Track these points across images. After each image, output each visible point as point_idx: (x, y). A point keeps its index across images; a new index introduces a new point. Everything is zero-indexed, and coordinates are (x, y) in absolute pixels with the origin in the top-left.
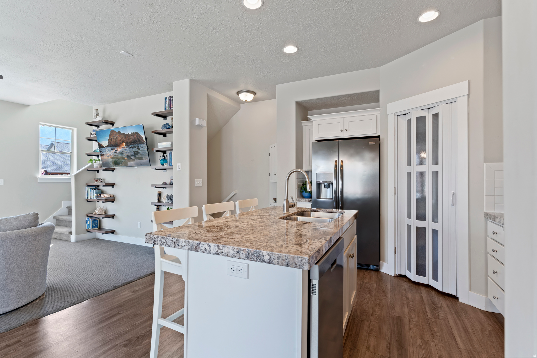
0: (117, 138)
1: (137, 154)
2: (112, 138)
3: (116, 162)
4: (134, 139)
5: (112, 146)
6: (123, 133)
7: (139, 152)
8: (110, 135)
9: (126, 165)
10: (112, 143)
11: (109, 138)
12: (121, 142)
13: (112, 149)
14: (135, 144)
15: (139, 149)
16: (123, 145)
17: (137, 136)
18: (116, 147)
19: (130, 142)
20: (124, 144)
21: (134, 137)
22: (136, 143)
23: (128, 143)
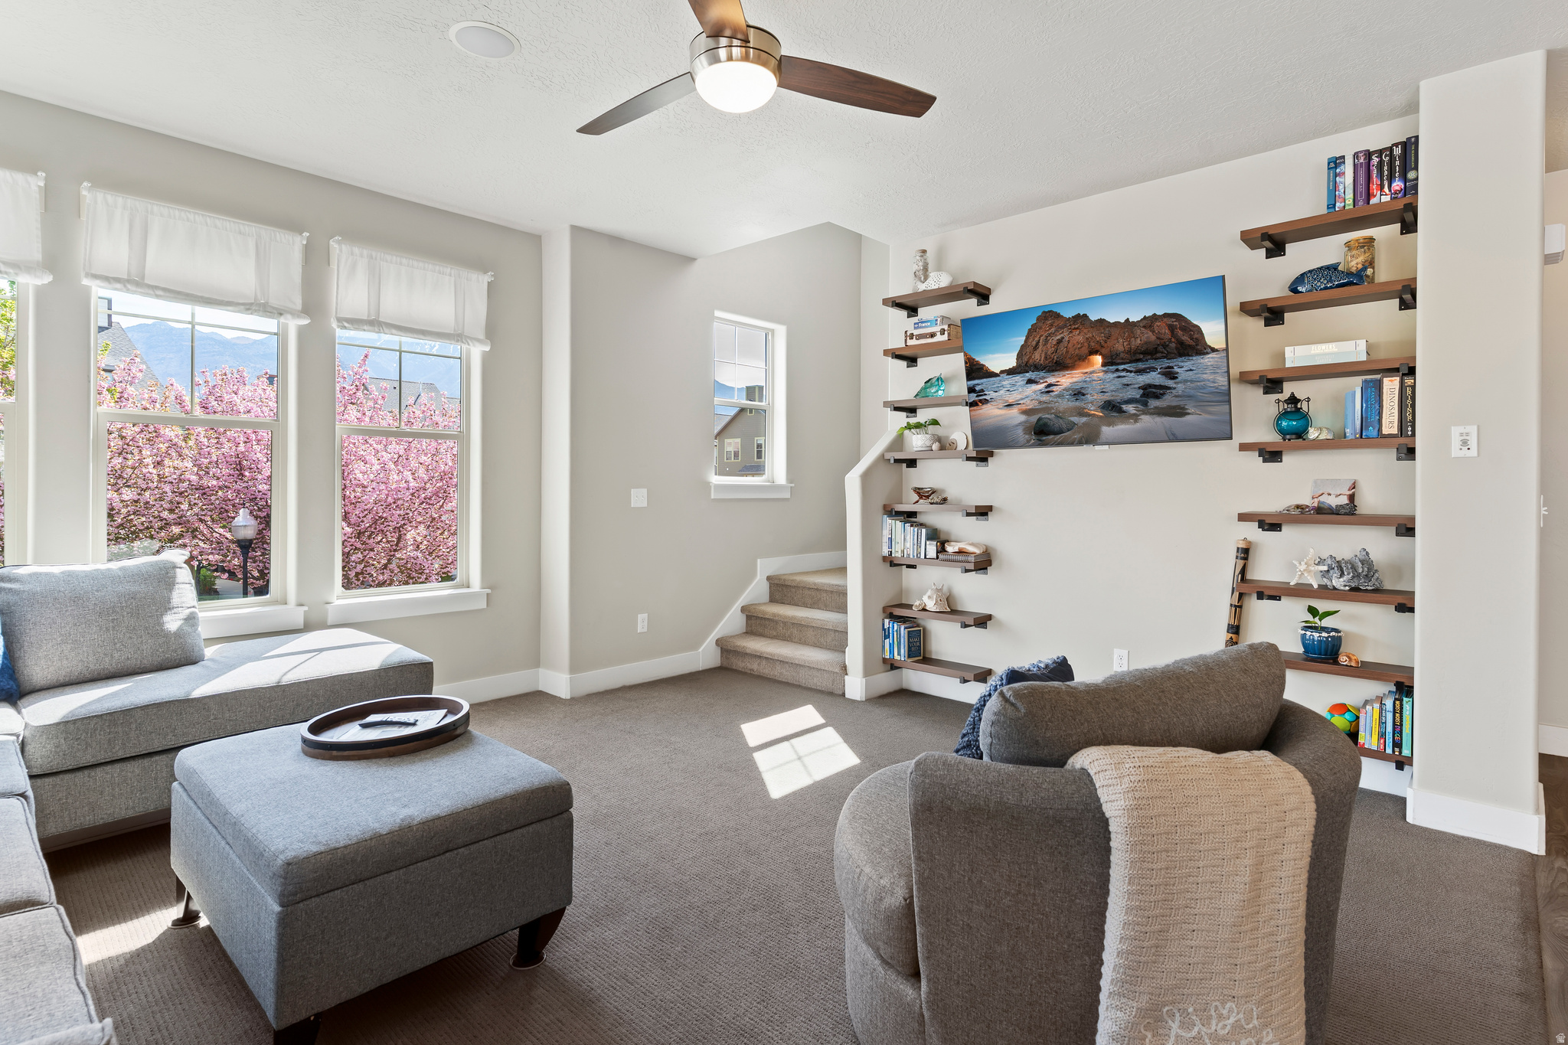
0: (1067, 339)
1: (1157, 397)
2: (1039, 342)
3: (1045, 425)
4: (1153, 338)
5: (1037, 368)
6: (1101, 321)
7: (1169, 388)
8: (1031, 332)
9: (1090, 438)
10: (1038, 357)
11: (1025, 341)
12: (1085, 350)
13: (1030, 381)
14: (1156, 359)
15: (1170, 375)
16: (1090, 364)
17: (1171, 328)
18: (1053, 371)
19: (1129, 352)
20: (1098, 359)
21: (1153, 332)
22: (1158, 355)
23: (1117, 355)
